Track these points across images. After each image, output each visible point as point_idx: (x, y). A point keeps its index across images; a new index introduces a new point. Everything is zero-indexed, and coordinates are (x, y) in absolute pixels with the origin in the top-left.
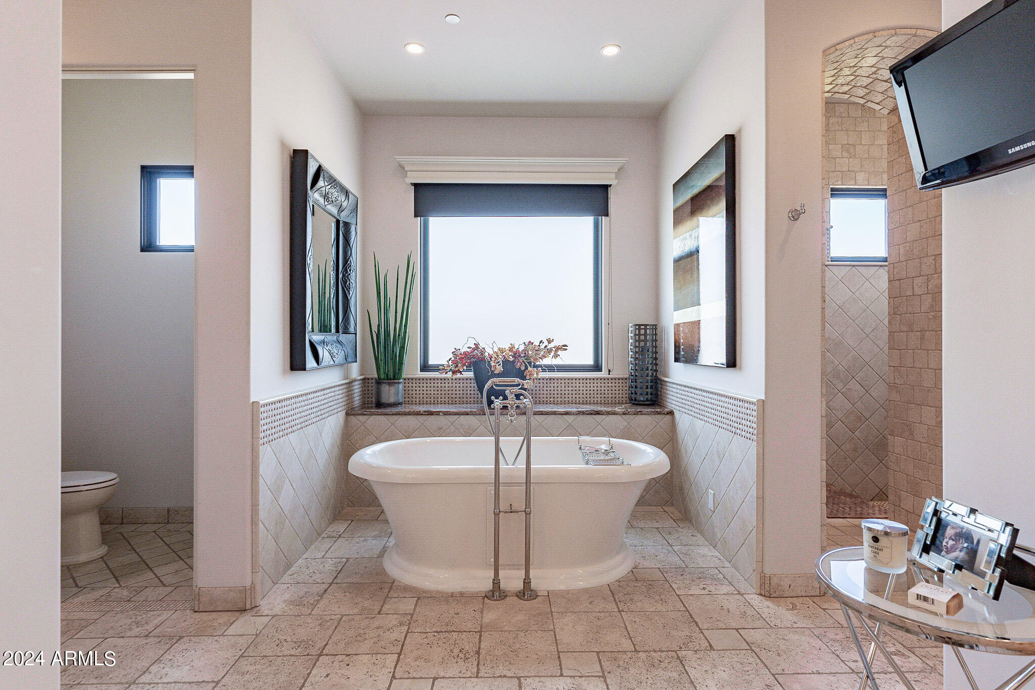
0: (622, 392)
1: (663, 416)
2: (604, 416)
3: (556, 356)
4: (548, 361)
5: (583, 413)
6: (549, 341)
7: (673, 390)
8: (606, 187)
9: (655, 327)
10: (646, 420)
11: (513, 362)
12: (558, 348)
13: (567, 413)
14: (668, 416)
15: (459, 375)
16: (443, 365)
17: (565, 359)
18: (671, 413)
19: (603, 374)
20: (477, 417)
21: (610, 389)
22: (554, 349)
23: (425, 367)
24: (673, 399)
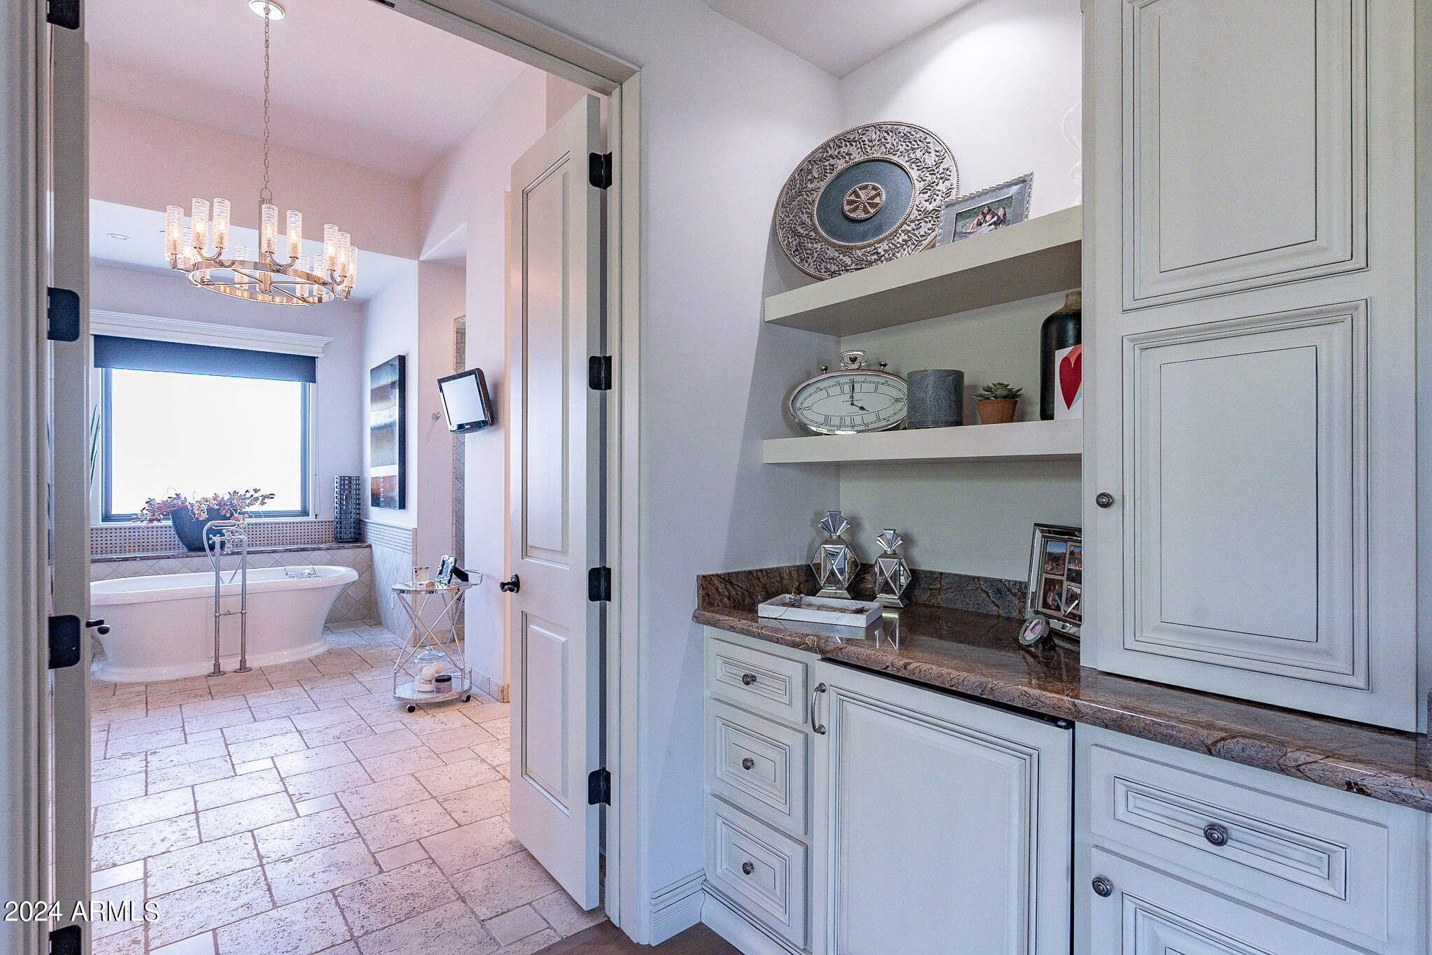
0: (329, 533)
1: (363, 549)
2: (310, 552)
3: (263, 503)
4: (256, 508)
5: (290, 550)
6: (256, 491)
7: (373, 528)
8: (313, 359)
9: (358, 478)
10: (349, 552)
11: (219, 510)
12: (264, 497)
13: (274, 552)
14: (367, 549)
15: (155, 523)
16: (136, 514)
17: (270, 506)
18: (370, 546)
19: (311, 518)
20: (179, 560)
21: (317, 530)
22: (261, 498)
23: (107, 517)
24: (372, 535)
